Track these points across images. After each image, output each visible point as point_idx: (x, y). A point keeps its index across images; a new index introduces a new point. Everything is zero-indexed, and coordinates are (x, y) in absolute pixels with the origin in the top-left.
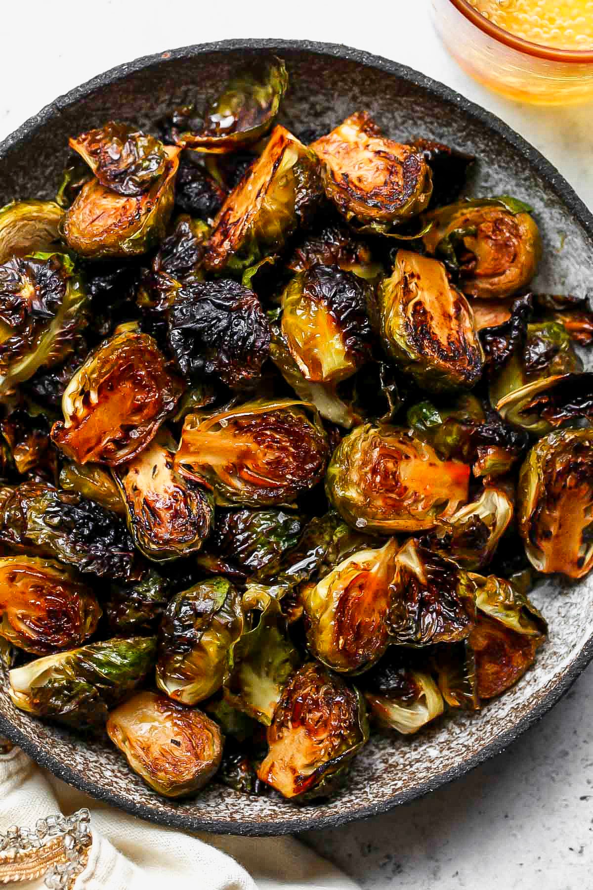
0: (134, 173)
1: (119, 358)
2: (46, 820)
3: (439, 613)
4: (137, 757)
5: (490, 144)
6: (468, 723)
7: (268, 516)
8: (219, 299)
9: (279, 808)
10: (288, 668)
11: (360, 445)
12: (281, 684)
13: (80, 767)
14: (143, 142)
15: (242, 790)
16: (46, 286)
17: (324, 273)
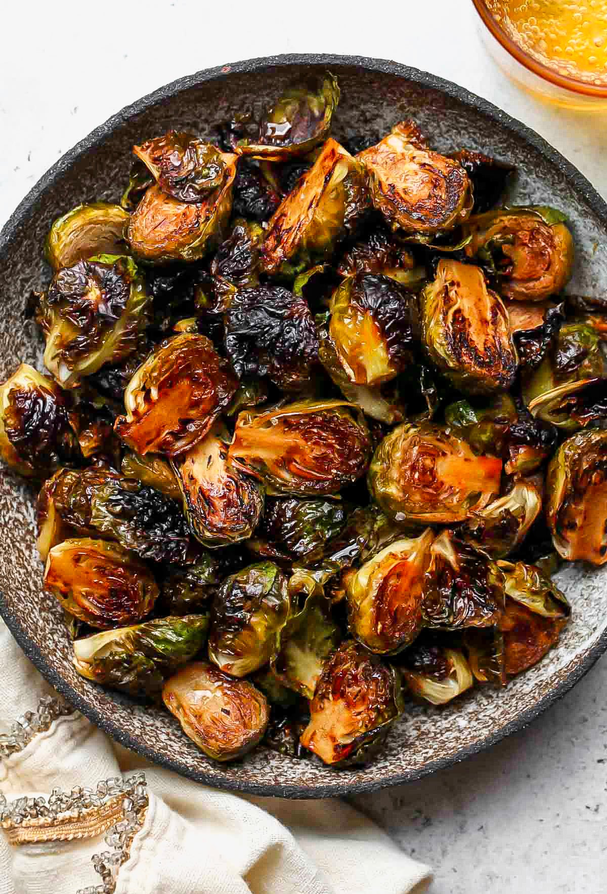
0: (193, 181)
1: (178, 358)
2: (107, 782)
3: (470, 598)
4: (190, 724)
5: (529, 156)
6: (495, 695)
7: (314, 506)
8: (272, 307)
9: (320, 771)
10: (329, 645)
11: (401, 444)
12: (322, 658)
13: (137, 732)
14: (203, 150)
15: (286, 753)
16: (111, 290)
17: (371, 284)
